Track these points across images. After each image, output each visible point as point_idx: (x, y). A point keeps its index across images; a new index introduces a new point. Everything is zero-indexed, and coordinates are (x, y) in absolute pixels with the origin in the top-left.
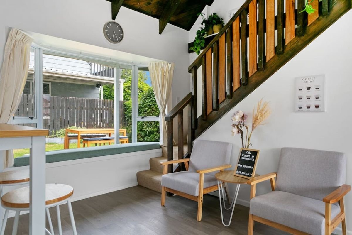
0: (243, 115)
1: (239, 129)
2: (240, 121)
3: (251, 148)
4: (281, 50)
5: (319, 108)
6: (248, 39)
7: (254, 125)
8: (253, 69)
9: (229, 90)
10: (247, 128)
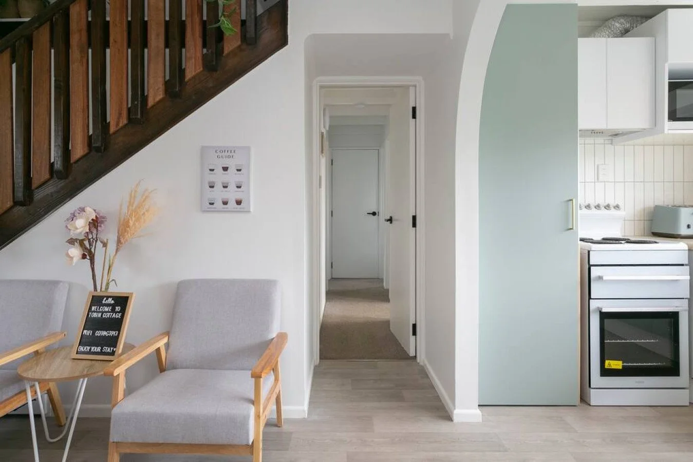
0: (95, 218)
1: (86, 248)
2: (88, 231)
3: (115, 290)
4: (177, 89)
5: (242, 204)
6: (108, 51)
7: (122, 240)
8: (119, 118)
9: (60, 159)
10: (105, 245)
